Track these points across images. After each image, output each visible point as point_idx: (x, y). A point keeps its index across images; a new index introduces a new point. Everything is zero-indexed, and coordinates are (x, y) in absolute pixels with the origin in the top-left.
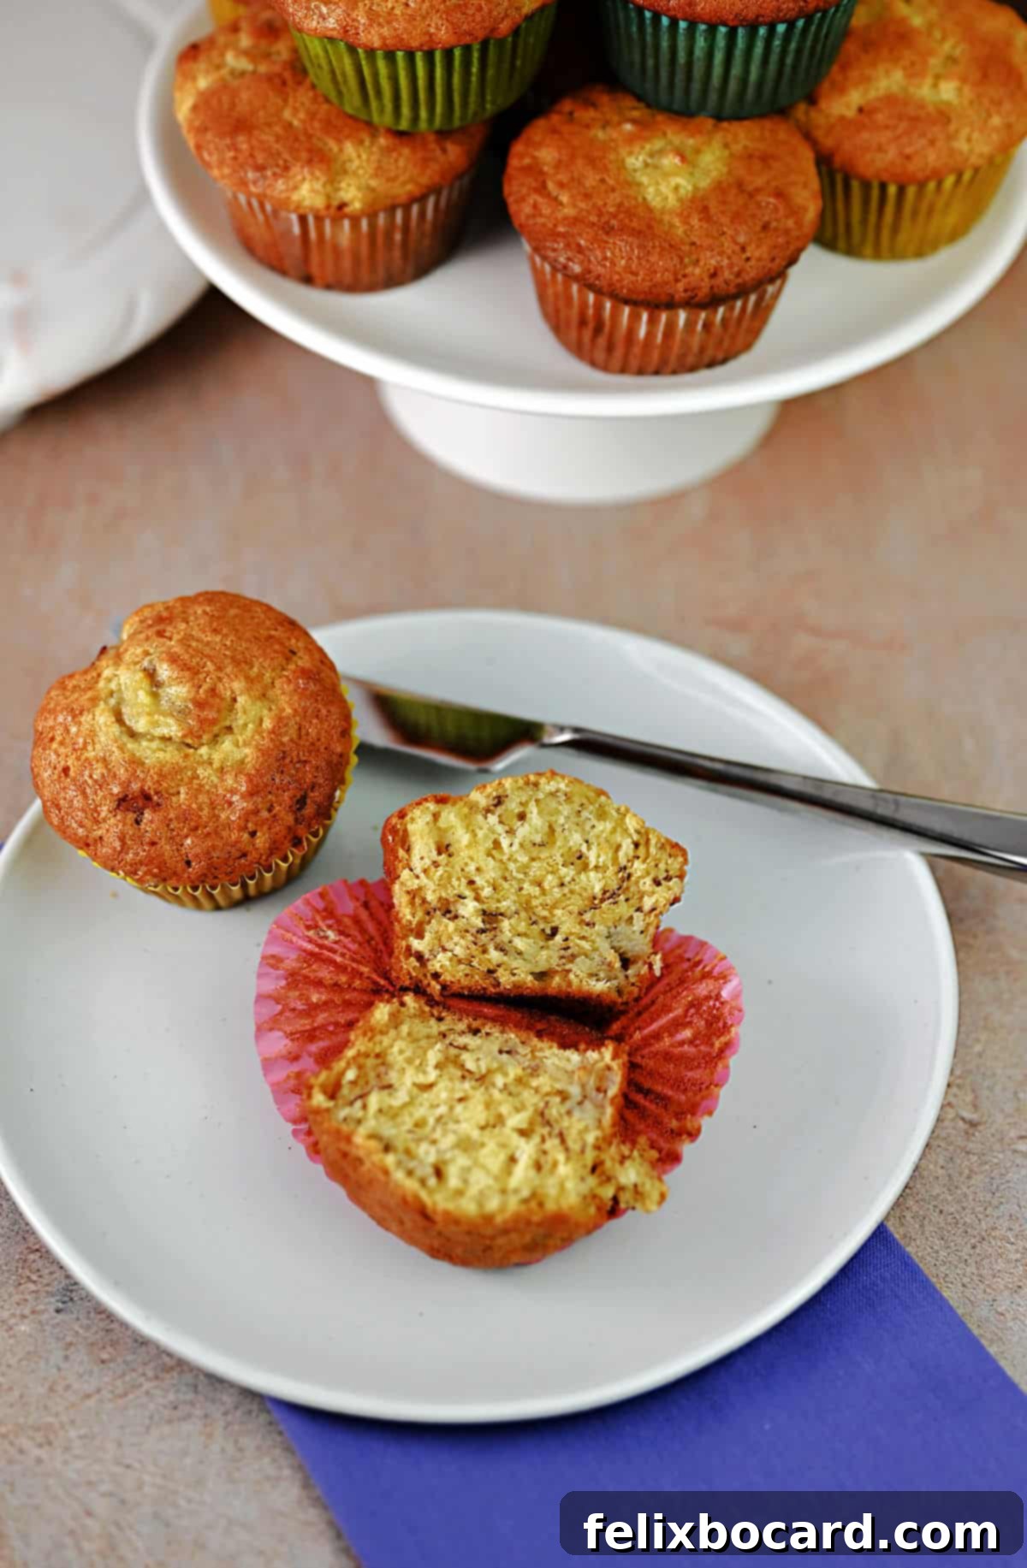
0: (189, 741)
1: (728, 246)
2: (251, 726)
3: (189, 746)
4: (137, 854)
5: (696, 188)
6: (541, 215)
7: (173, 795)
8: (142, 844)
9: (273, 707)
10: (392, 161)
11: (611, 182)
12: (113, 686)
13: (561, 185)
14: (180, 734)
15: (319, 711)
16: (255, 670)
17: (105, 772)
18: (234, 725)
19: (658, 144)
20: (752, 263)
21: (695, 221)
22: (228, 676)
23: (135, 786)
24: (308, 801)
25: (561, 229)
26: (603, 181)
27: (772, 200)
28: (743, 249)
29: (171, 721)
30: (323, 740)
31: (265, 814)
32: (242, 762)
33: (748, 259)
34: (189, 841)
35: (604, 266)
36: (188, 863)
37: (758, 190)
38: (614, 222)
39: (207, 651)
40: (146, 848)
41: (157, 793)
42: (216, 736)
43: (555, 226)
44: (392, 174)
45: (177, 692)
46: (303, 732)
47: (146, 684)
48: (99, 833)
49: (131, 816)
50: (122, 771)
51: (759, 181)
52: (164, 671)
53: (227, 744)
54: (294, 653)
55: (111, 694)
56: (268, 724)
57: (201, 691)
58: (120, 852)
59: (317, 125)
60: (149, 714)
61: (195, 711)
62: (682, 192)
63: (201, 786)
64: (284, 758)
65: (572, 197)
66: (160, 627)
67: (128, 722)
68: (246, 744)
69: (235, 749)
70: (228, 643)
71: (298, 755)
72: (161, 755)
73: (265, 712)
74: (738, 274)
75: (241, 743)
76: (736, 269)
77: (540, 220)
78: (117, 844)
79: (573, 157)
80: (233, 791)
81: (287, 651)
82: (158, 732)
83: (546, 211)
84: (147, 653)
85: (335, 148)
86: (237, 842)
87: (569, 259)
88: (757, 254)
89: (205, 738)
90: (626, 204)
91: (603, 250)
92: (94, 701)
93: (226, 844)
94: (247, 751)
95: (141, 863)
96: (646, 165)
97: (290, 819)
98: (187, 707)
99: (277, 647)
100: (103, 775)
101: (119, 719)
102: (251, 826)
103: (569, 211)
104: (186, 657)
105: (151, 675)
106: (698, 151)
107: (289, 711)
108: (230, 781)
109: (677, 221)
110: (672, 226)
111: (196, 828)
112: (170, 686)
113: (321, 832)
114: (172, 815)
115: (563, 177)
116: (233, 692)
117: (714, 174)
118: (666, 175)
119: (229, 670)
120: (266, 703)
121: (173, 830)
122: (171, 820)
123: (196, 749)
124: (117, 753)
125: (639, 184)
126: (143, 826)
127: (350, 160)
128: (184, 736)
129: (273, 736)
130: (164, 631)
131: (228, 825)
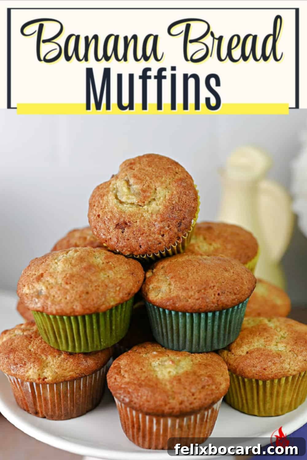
0: (140, 204)
1: (188, 393)
2: (162, 198)
3: (140, 206)
4: (122, 244)
5: (177, 373)
6: (117, 382)
7: (135, 222)
8: (124, 239)
9: (170, 192)
10: (65, 363)
11: (144, 370)
12: (115, 187)
13: (126, 371)
14: (137, 202)
15: (186, 192)
16: (163, 179)
17: (112, 215)
18: (156, 199)
19: (165, 358)
20: (197, 400)
21: (175, 383)
22: (154, 181)
23: (122, 220)
24: (182, 224)
25: (123, 386)
26: (141, 369)
27: (206, 378)
28: (193, 395)
29: (133, 197)
30: (187, 202)
31: (167, 228)
32: (159, 211)
33: (195, 399)
34: (140, 239)
35: (137, 399)
36: (140, 246)
37: (201, 375)
38: (143, 383)
39: (147, 173)
40: (126, 241)
41: (129, 222)
42: (150, 202)
43: (121, 385)
44: (64, 368)
45: (136, 187)
46: (180, 200)
47: (126, 185)
48: (109, 237)
49: (120, 230)
50: (117, 215)
51: (202, 372)
52: (132, 181)
53: (154, 204)
54: (177, 173)
55: (114, 189)
56: (167, 198)
57: (144, 186)
58: (117, 243)
59: (39, 350)
60: (127, 195)
61: (142, 193)
62: (171, 374)
63: (145, 219)
64: (173, 209)
65: (129, 375)
66: (131, 166)
67: (119, 199)
68: (160, 205)
69: (156, 206)
70: (154, 170)
71: (178, 208)
72: (130, 209)
73: (167, 193)
74: (191, 404)
75: (158, 204)
76: (190, 402)
77: (116, 383)
78: (116, 240)
79: (131, 362)
80: (156, 221)
81: (174, 172)
82: (129, 201)
83: (119, 380)
84: (126, 175)
85: (45, 358)
86: (157, 239)
87: (125, 397)
88: (199, 397)
89: (146, 202)
90: (149, 377)
91: (138, 393)
92: (108, 192)
93: (154, 239)
94: (160, 207)
95: (124, 247)
96: (159, 364)
97: (176, 230)
98: (139, 192)
99: (171, 171)
100: (111, 217)
101: (116, 198)
102: (162, 233)
103: (127, 380)
104: (139, 175)
105: (128, 182)
106: (179, 361)
107: (175, 192)
108: (154, 217)
109: (167, 383)
110: (166, 385)
111: (143, 234)
112: (134, 185)
113: (187, 235)
114: (134, 229)
115: (127, 369)
116: (155, 186)
117: (185, 369)
118: (166, 368)
119: (154, 179)
120: (167, 191)
121: (134, 235)
122: (134, 231)
123: (142, 207)
124: (116, 209)
125: (155, 371)
126: (124, 233)
127: (50, 363)
128: (138, 202)
129: (170, 201)
130: (132, 167)
131: (154, 233)
